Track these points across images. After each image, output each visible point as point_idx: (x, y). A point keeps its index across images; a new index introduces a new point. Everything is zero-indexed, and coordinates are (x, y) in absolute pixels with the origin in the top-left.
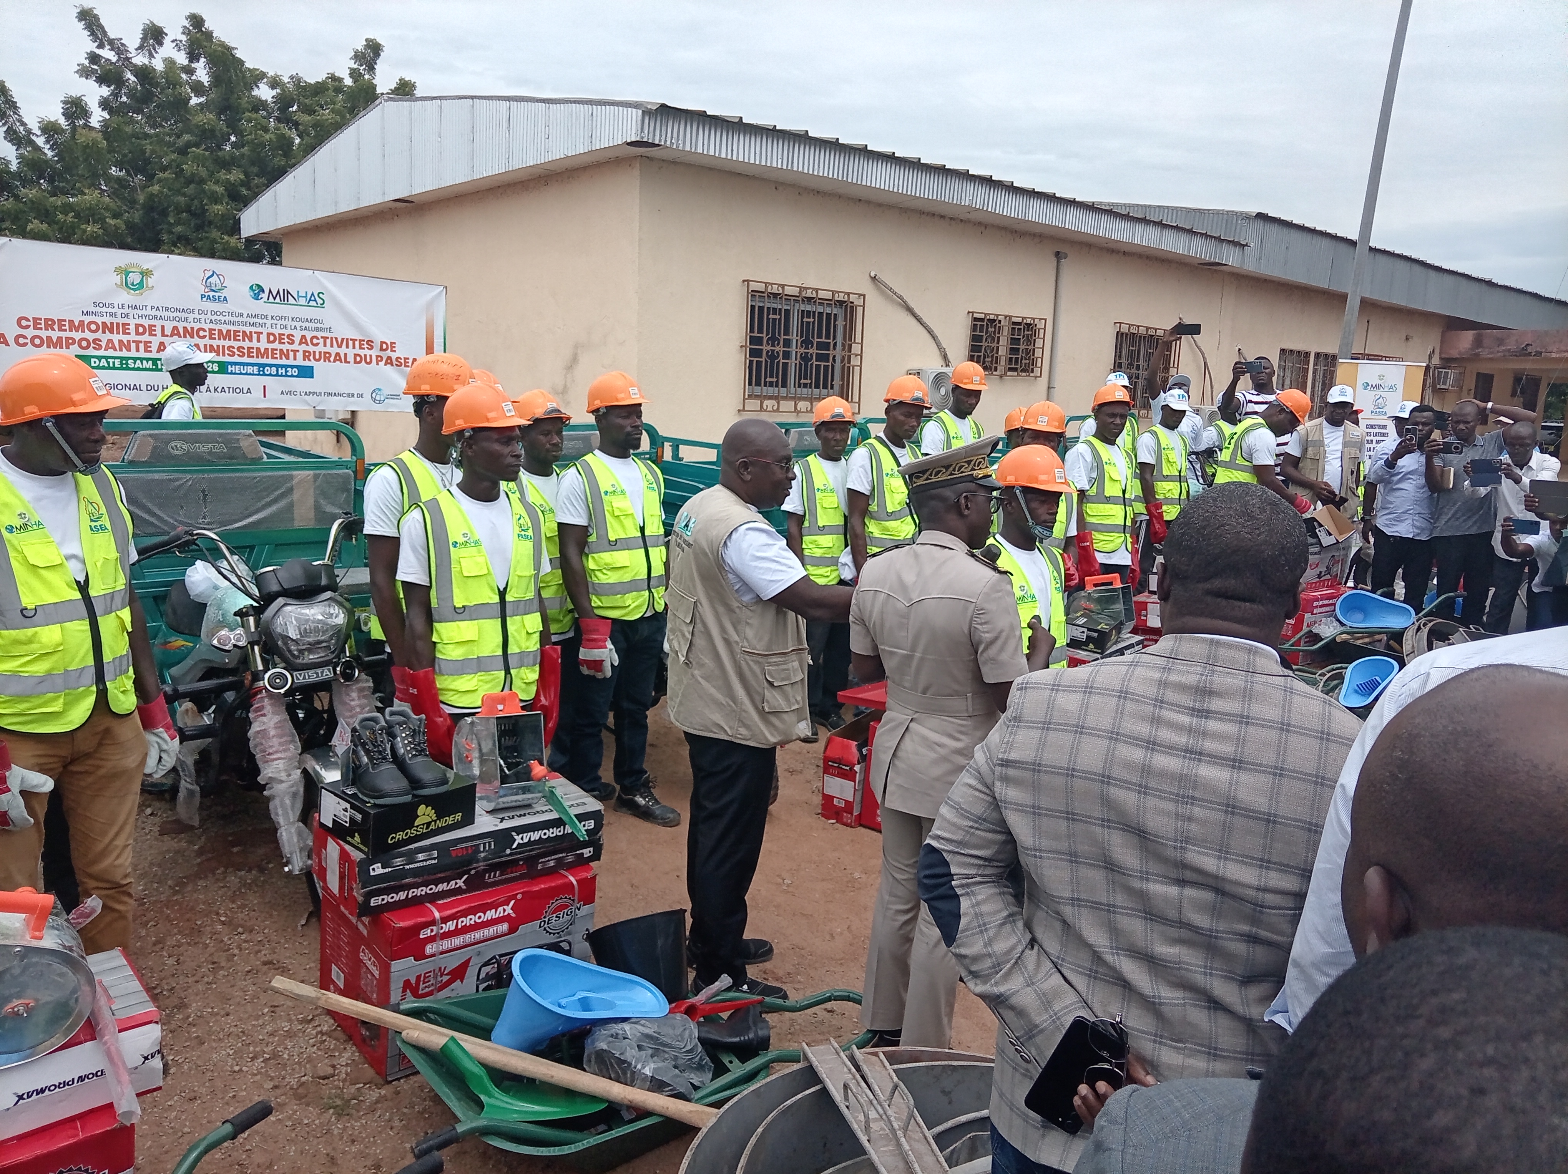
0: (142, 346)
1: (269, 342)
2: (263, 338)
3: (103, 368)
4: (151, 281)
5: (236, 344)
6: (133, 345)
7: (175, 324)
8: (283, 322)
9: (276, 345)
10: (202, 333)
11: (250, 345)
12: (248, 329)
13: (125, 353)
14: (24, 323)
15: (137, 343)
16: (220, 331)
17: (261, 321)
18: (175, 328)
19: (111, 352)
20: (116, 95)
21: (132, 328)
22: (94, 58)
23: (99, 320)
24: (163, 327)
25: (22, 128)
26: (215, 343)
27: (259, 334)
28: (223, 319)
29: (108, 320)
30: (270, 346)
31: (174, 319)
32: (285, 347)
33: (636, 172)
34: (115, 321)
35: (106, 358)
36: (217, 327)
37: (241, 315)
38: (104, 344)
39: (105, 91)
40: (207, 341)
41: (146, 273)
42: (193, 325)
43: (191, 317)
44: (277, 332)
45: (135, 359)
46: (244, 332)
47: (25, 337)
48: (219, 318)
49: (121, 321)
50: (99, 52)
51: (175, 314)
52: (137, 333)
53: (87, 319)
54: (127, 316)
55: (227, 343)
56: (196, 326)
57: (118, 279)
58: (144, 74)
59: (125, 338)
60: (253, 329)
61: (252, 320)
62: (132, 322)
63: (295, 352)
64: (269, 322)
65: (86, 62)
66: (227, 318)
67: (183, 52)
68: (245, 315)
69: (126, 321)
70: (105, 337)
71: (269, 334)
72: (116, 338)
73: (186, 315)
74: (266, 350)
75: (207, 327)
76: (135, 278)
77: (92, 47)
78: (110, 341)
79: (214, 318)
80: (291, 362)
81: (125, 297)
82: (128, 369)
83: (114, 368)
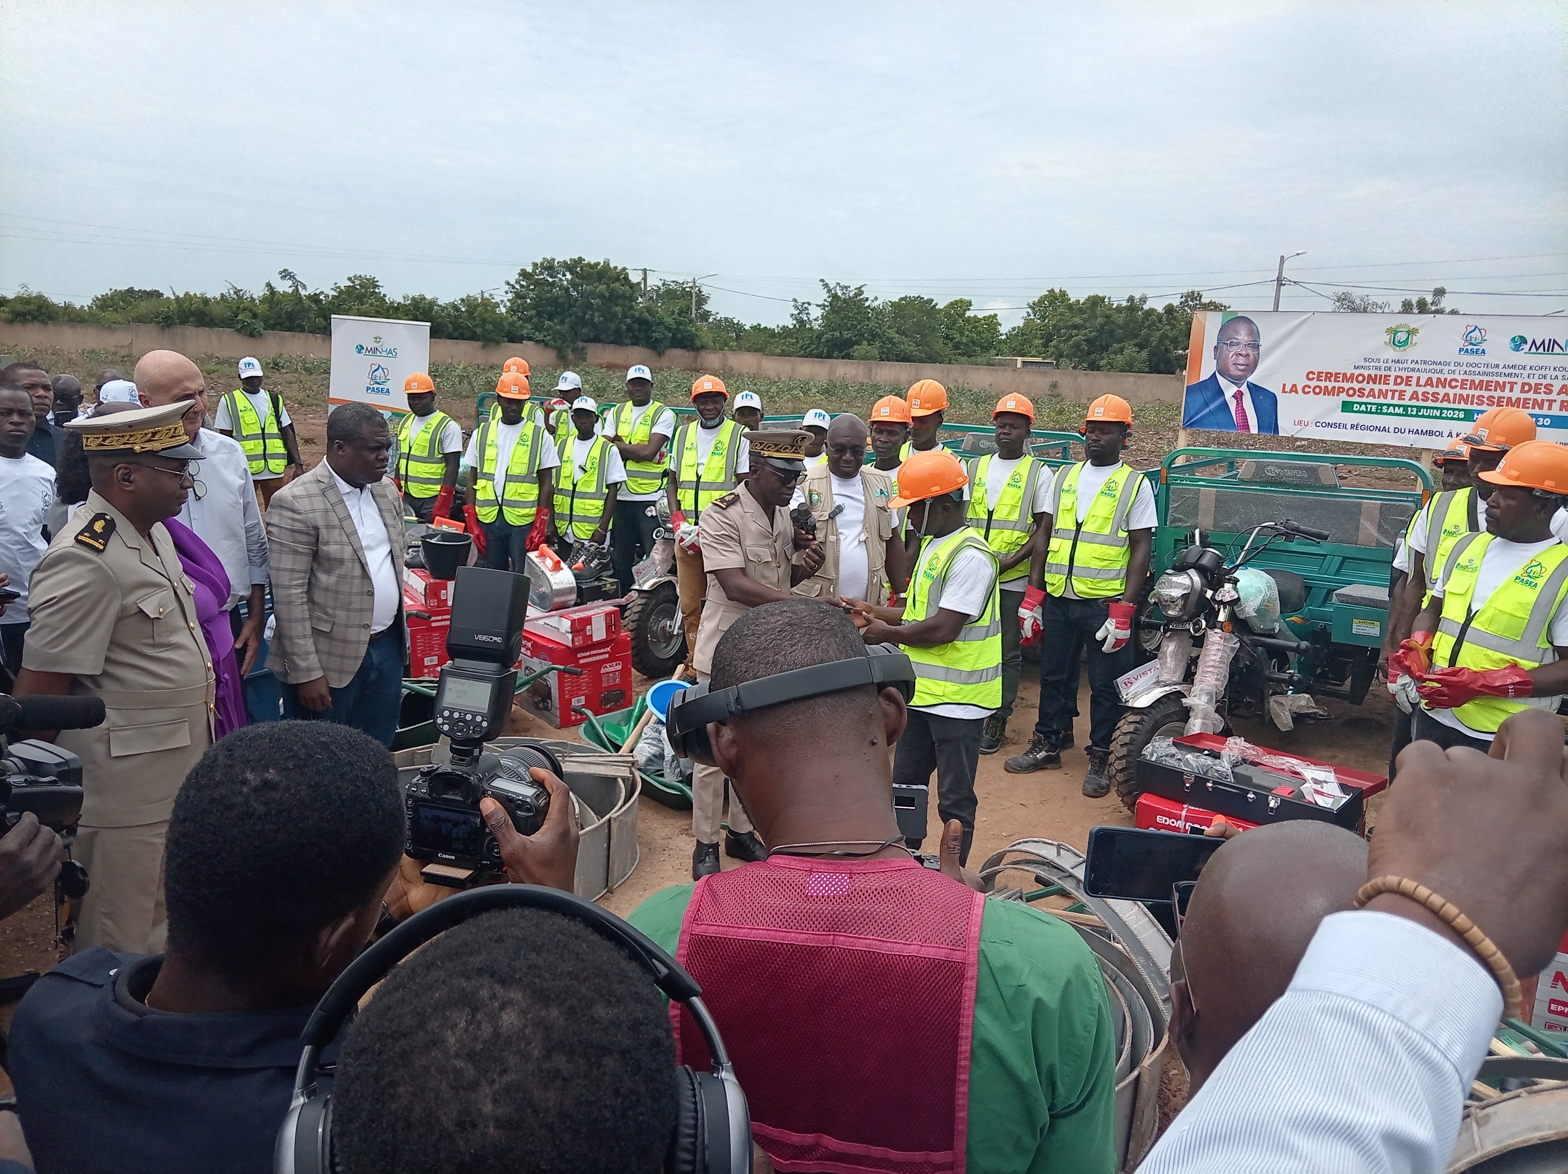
0: (1397, 394)
1: (1522, 391)
2: (1517, 388)
3: (1363, 412)
4: (1415, 339)
5: (1487, 394)
6: (1390, 394)
7: (1430, 375)
8: (1543, 372)
9: (1531, 395)
10: (1454, 384)
11: (1502, 394)
12: (1501, 380)
13: (1382, 400)
14: (1311, 376)
15: (1394, 392)
16: (1473, 381)
17: (1517, 371)
18: (1430, 379)
19: (1371, 400)
21: (1392, 379)
23: (1366, 373)
24: (1419, 378)
26: (1465, 393)
27: (1512, 384)
28: (1477, 370)
29: (1373, 373)
30: (1523, 396)
31: (1430, 371)
32: (1539, 397)
34: (1378, 373)
35: (1366, 404)
36: (1470, 378)
37: (1497, 366)
38: (1366, 393)
40: (1458, 391)
41: (1412, 332)
42: (1447, 376)
43: (1446, 369)
44: (1532, 382)
45: (1389, 406)
46: (1497, 382)
47: (1309, 387)
48: (1473, 369)
49: (1383, 373)
51: (1432, 367)
52: (1396, 384)
53: (1357, 372)
54: (1390, 369)
55: (1477, 393)
56: (1449, 377)
57: (1387, 338)
59: (1384, 387)
60: (1508, 379)
61: (1507, 371)
62: (1393, 374)
63: (1551, 402)
64: (1525, 373)
66: (1482, 370)
68: (1501, 366)
69: (1388, 373)
70: (1368, 387)
71: (1524, 385)
72: (1377, 387)
73: (1443, 367)
74: (1518, 399)
75: (1459, 378)
76: (1402, 337)
78: (1372, 390)
79: (1468, 369)
80: (1545, 411)
81: (1391, 353)
82: (1382, 413)
83: (1371, 412)
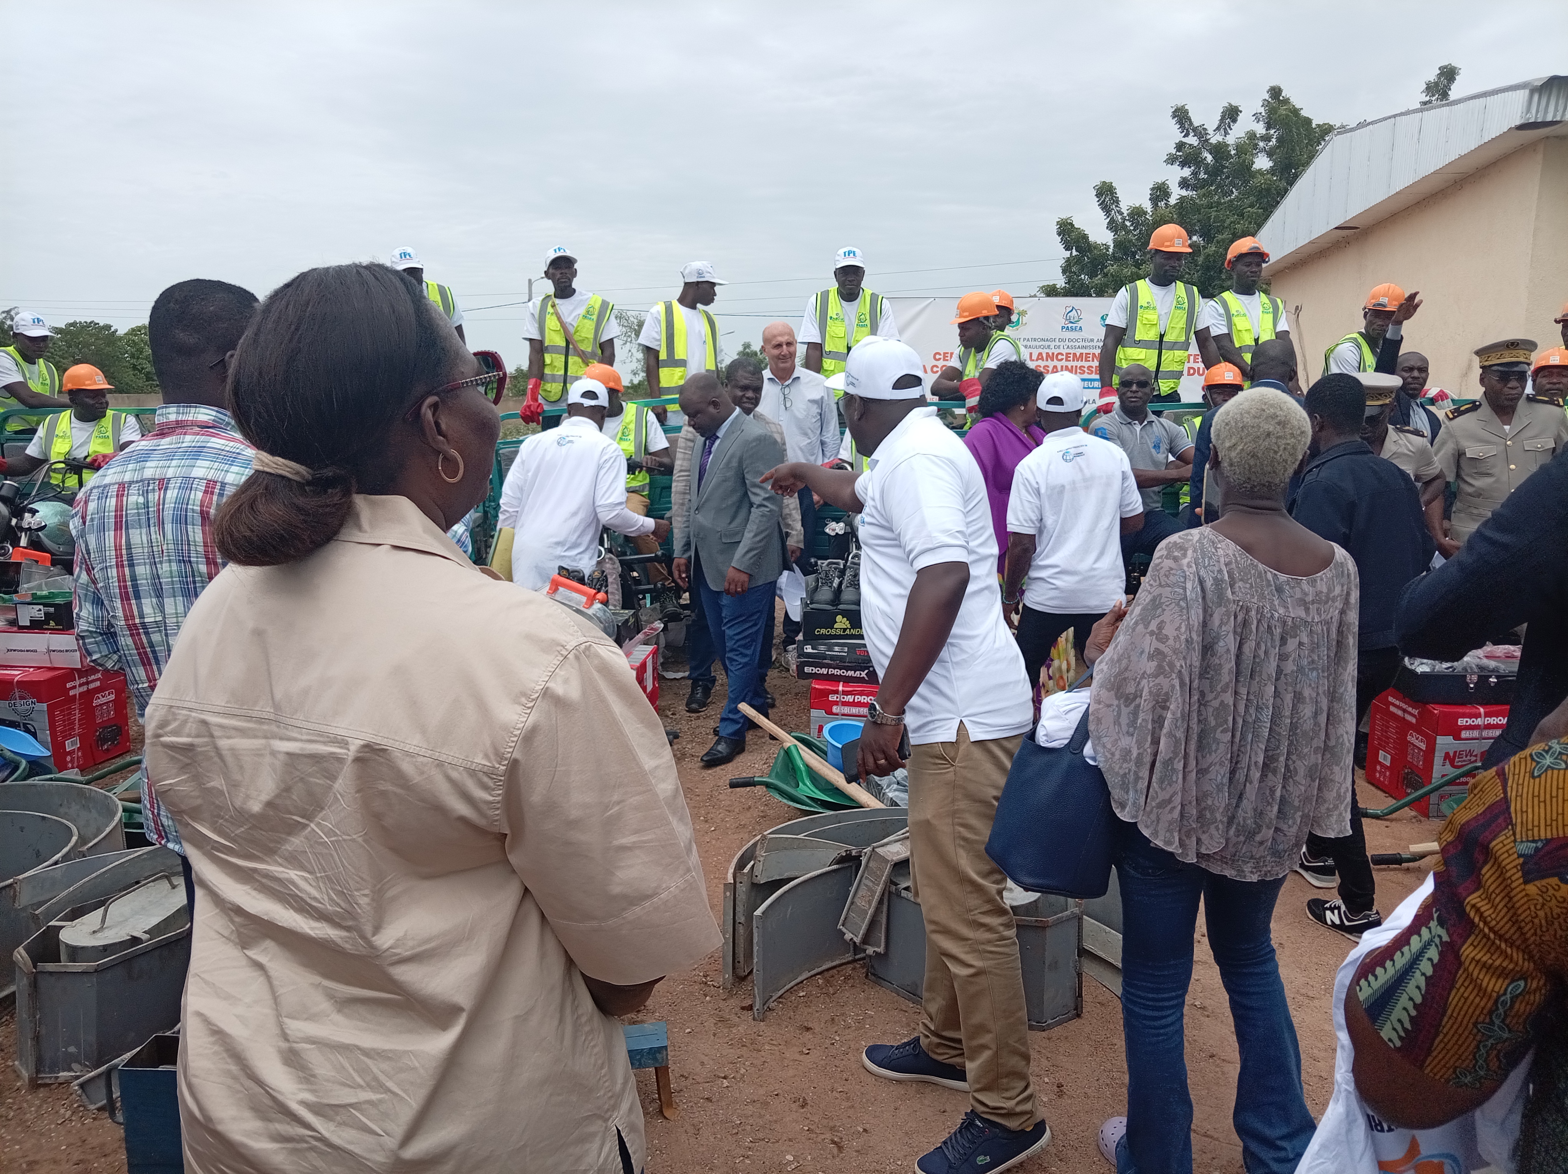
4: (1025, 319)
5: (1086, 364)
7: (1040, 350)
10: (1060, 357)
14: (938, 357)
16: (1075, 354)
18: (1040, 354)
20: (1195, 174)
22: (1180, 146)
24: (1031, 354)
25: (1119, 217)
26: (1069, 364)
28: (1077, 344)
31: (1040, 347)
33: (1539, 157)
36: (1072, 351)
37: (1092, 340)
39: (1187, 172)
40: (1064, 363)
41: (1022, 313)
42: (1053, 350)
43: (1052, 344)
46: (1094, 354)
47: (937, 367)
48: (1074, 344)
50: (1185, 140)
51: (1041, 343)
55: (1079, 364)
56: (1056, 352)
58: (1219, 150)
65: (1174, 151)
66: (1081, 344)
67: (1261, 123)
68: (1096, 340)
73: (1049, 343)
75: (1064, 352)
76: (1014, 317)
77: (1178, 137)
79: (1070, 344)
